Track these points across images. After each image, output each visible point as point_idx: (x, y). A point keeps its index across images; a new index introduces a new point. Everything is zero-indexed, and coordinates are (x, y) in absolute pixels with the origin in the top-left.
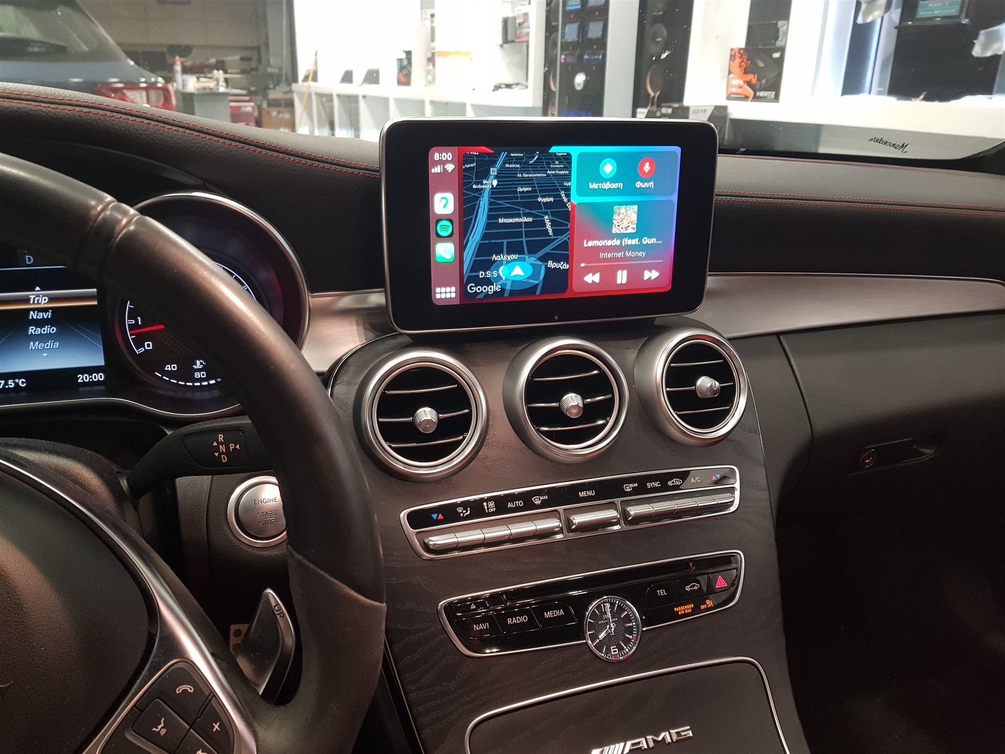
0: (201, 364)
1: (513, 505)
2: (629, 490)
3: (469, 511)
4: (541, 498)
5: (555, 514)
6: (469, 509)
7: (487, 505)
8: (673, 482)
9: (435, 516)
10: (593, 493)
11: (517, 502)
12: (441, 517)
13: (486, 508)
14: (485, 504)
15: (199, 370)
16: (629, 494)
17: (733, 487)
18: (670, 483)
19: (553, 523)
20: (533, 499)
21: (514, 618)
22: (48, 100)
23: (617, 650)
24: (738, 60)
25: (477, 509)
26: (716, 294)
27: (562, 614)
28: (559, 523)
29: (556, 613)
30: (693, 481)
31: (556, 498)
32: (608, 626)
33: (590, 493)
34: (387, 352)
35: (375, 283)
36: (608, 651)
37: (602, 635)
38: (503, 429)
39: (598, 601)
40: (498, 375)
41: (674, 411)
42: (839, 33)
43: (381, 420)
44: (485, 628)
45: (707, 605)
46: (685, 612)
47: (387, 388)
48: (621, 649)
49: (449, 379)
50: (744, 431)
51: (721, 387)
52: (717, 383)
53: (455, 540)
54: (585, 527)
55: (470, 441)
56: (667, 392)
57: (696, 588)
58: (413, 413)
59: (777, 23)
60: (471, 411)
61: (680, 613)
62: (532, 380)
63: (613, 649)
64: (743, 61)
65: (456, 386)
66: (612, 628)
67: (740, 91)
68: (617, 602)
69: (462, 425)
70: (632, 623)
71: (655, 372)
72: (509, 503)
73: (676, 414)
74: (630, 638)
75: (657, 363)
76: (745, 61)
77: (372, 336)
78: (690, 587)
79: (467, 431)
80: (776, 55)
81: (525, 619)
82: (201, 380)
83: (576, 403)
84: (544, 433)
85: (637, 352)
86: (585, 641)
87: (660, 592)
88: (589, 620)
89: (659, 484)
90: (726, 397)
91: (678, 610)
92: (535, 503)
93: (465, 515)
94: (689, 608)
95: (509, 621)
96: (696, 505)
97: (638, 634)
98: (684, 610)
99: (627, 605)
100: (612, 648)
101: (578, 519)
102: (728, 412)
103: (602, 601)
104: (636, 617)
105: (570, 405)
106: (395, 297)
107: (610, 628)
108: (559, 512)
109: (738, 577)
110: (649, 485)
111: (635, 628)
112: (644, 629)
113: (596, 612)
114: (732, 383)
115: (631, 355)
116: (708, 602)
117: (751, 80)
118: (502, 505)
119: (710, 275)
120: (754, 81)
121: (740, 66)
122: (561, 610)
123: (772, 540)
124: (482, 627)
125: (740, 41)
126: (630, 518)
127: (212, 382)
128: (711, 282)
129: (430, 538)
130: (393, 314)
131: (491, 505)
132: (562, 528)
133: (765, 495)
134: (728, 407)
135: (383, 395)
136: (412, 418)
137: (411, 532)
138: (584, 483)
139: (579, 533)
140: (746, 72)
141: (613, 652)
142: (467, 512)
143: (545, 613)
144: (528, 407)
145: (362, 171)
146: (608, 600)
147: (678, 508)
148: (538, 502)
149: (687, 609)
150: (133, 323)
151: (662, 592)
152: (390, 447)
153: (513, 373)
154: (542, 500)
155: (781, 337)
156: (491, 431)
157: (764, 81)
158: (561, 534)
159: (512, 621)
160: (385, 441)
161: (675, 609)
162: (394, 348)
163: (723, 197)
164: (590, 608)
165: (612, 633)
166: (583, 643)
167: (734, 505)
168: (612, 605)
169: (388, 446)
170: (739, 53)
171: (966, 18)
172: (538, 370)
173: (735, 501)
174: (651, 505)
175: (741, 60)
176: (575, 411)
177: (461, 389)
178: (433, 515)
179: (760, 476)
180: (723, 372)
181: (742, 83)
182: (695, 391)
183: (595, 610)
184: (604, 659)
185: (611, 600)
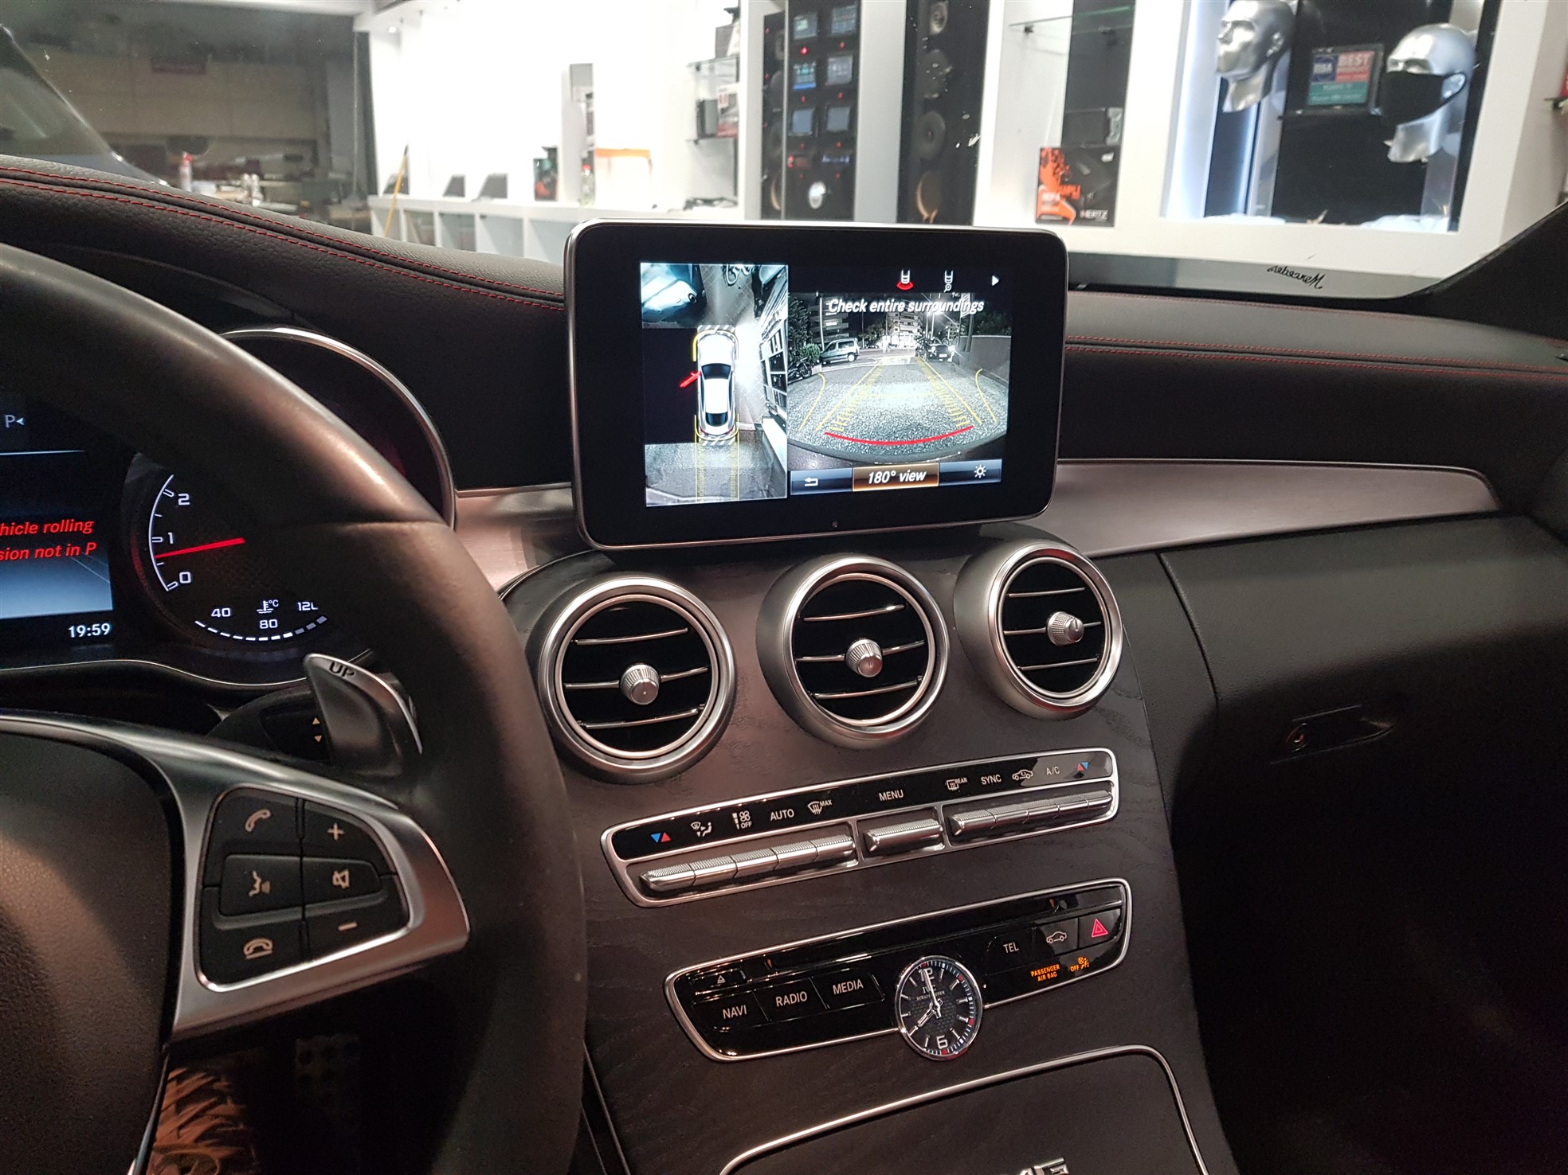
0: (270, 606)
1: (779, 816)
2: (954, 789)
3: (710, 828)
4: (822, 804)
5: (844, 829)
6: (709, 824)
7: (739, 818)
8: (1020, 775)
9: (656, 837)
10: (901, 795)
11: (784, 811)
12: (666, 838)
13: (736, 821)
14: (735, 815)
15: (267, 617)
16: (954, 794)
17: (1109, 782)
18: (1015, 777)
19: (841, 843)
20: (809, 806)
21: (786, 997)
22: (49, 178)
23: (945, 1041)
24: (1051, 166)
25: (722, 824)
26: (1069, 491)
27: (860, 987)
28: (851, 842)
29: (850, 985)
30: (1049, 772)
31: (846, 802)
32: (931, 1004)
33: (896, 795)
34: (574, 581)
35: (554, 472)
36: (933, 1045)
37: (921, 1022)
38: (758, 695)
39: (913, 965)
40: (749, 612)
41: (1017, 665)
42: (1196, 126)
43: (569, 686)
44: (740, 1014)
45: (1080, 965)
46: (1047, 977)
47: (576, 636)
48: (951, 1039)
49: (677, 620)
50: (1120, 695)
51: (1086, 628)
52: (1079, 622)
53: (691, 874)
54: (891, 848)
55: (709, 716)
56: (1005, 636)
57: (1061, 939)
58: (619, 673)
59: (1106, 112)
60: (710, 671)
61: (1039, 979)
62: (802, 619)
63: (940, 1040)
64: (1058, 166)
65: (686, 630)
66: (936, 1007)
67: (1056, 210)
68: (944, 965)
69: (697, 691)
70: (968, 997)
71: (986, 610)
72: (773, 814)
73: (1020, 670)
74: (965, 1022)
75: (988, 595)
76: (1062, 165)
77: (546, 557)
78: (1053, 938)
79: (705, 702)
80: (1107, 158)
81: (803, 997)
82: (269, 632)
83: (872, 654)
84: (821, 702)
85: (956, 577)
86: (896, 1029)
87: (1008, 947)
88: (901, 995)
89: (999, 778)
90: (1091, 643)
91: (1036, 974)
92: (814, 811)
93: (704, 835)
94: (1051, 971)
95: (779, 1001)
96: (1057, 809)
97: (977, 1015)
98: (1046, 974)
99: (959, 969)
100: (938, 1038)
101: (879, 835)
102: (1095, 666)
103: (920, 965)
104: (973, 989)
105: (862, 657)
106: (590, 495)
107: (935, 1007)
108: (850, 827)
109: (1121, 920)
110: (984, 780)
111: (971, 1005)
112: (987, 1006)
113: (911, 982)
114: (1099, 623)
115: (949, 580)
116: (1080, 960)
117: (1071, 194)
118: (761, 816)
119: (1060, 463)
120: (1076, 195)
121: (1054, 174)
122: (859, 981)
123: (1170, 863)
124: (736, 1013)
125: (1052, 136)
126: (958, 833)
127: (289, 635)
128: (1063, 472)
129: (650, 873)
130: (586, 524)
131: (745, 816)
132: (855, 851)
133: (1155, 792)
134: (1096, 659)
135: (572, 646)
136: (618, 683)
137: (620, 863)
138: (887, 779)
139: (881, 857)
140: (1063, 183)
141: (941, 1044)
142: (707, 829)
143: (834, 987)
144: (798, 662)
145: (536, 300)
146: (930, 963)
147: (1030, 814)
148: (816, 810)
149: (1050, 973)
150: (161, 541)
151: (1010, 947)
152: (584, 728)
153: (773, 611)
154: (823, 807)
155: (1163, 556)
156: (740, 701)
157: (1090, 196)
158: (855, 860)
159: (783, 1002)
160: (577, 719)
161: (1032, 973)
162: (584, 575)
163: (1073, 345)
164: (903, 977)
165: (938, 1015)
166: (894, 1033)
167: (1112, 808)
168: (937, 969)
169: (581, 726)
170: (1053, 154)
171: (1377, 105)
172: (813, 603)
173: (1113, 803)
174: (989, 810)
175: (1055, 165)
176: (869, 666)
177: (694, 635)
178: (653, 836)
179: (1147, 764)
180: (1085, 605)
181: (1058, 198)
182: (1045, 634)
183: (911, 978)
184: (928, 1057)
185: (934, 962)
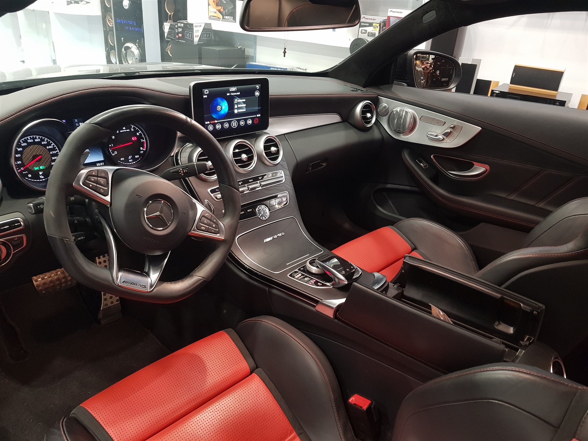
0: (131, 157)
2: (260, 179)
4: (241, 182)
10: (252, 180)
15: (130, 159)
17: (283, 176)
18: (269, 176)
26: (272, 123)
28: (246, 188)
30: (274, 175)
31: (244, 182)
41: (267, 157)
47: (198, 157)
50: (283, 161)
52: (276, 148)
54: (252, 189)
56: (264, 152)
62: (233, 151)
67: (215, 15)
71: (261, 147)
74: (267, 215)
75: (261, 144)
78: (278, 201)
81: (243, 213)
82: (131, 162)
84: (238, 166)
85: (255, 141)
86: (258, 216)
89: (266, 177)
99: (265, 207)
101: (250, 187)
109: (287, 198)
112: (270, 212)
113: (258, 209)
114: (279, 149)
117: (220, 9)
121: (214, 2)
122: (251, 209)
123: (293, 189)
126: (262, 186)
127: (134, 162)
129: (217, 196)
133: (290, 177)
134: (279, 155)
137: (212, 195)
138: (250, 178)
140: (217, 5)
143: (248, 210)
144: (234, 159)
150: (111, 146)
153: (229, 149)
155: (285, 135)
157: (227, 10)
158: (248, 191)
165: (263, 214)
167: (284, 180)
172: (235, 148)
174: (264, 182)
176: (245, 159)
178: (216, 190)
179: (288, 172)
181: (216, 10)
182: (271, 151)
184: (262, 220)
185: (261, 206)
